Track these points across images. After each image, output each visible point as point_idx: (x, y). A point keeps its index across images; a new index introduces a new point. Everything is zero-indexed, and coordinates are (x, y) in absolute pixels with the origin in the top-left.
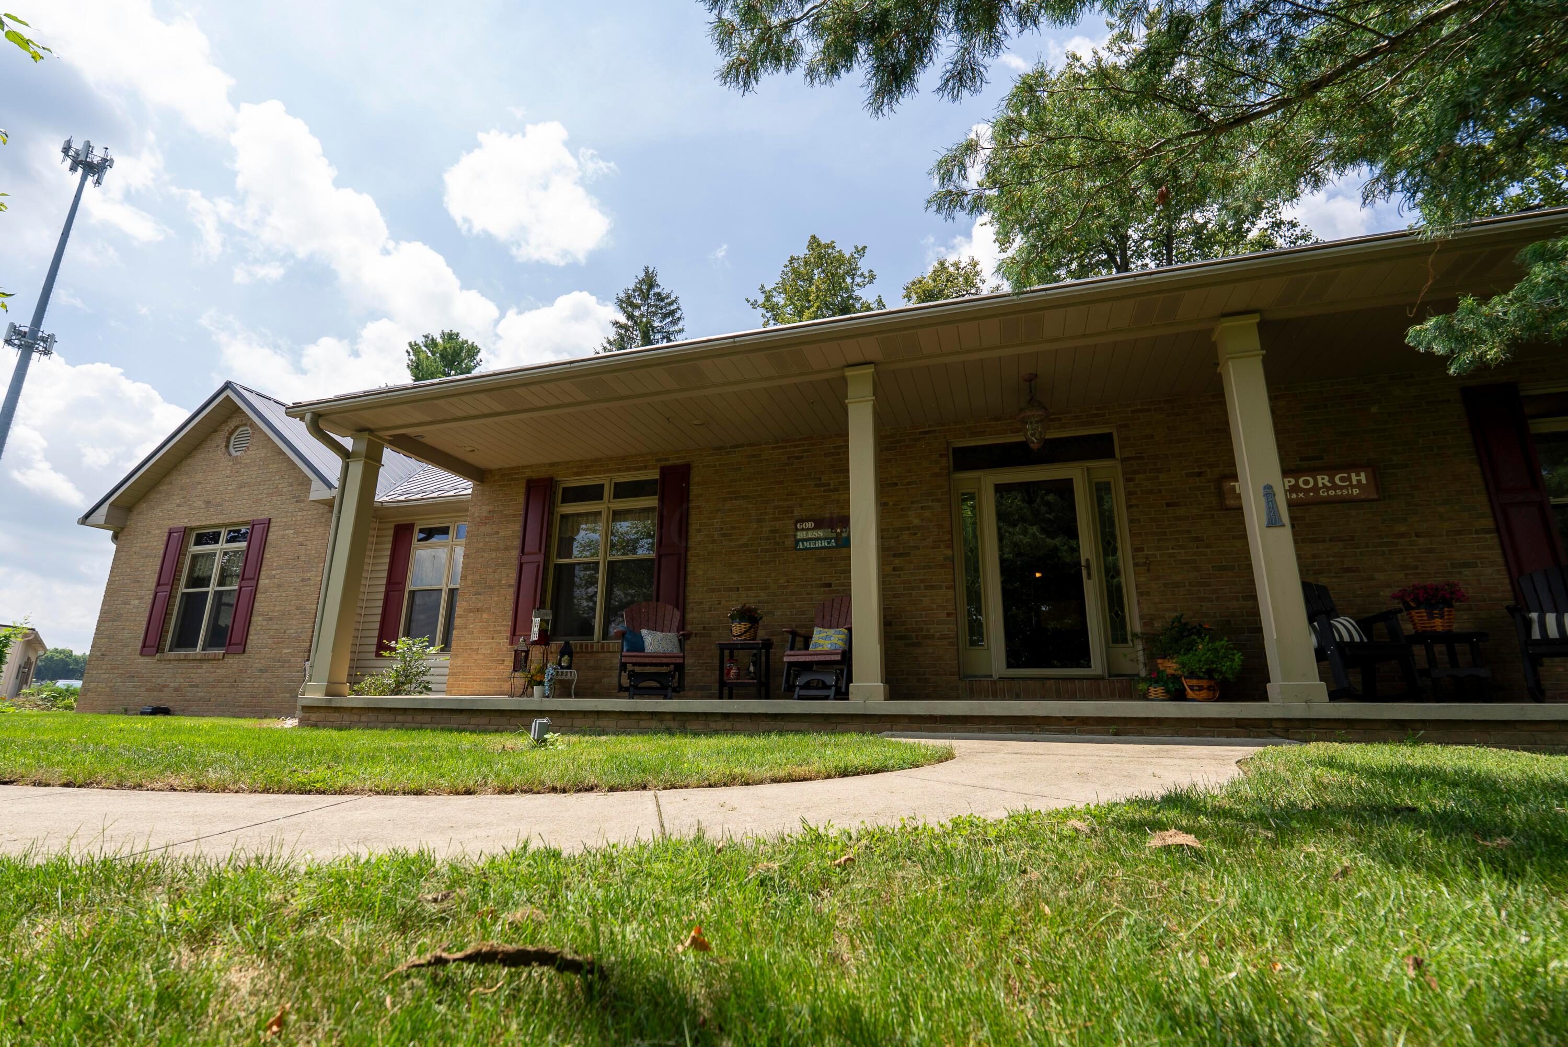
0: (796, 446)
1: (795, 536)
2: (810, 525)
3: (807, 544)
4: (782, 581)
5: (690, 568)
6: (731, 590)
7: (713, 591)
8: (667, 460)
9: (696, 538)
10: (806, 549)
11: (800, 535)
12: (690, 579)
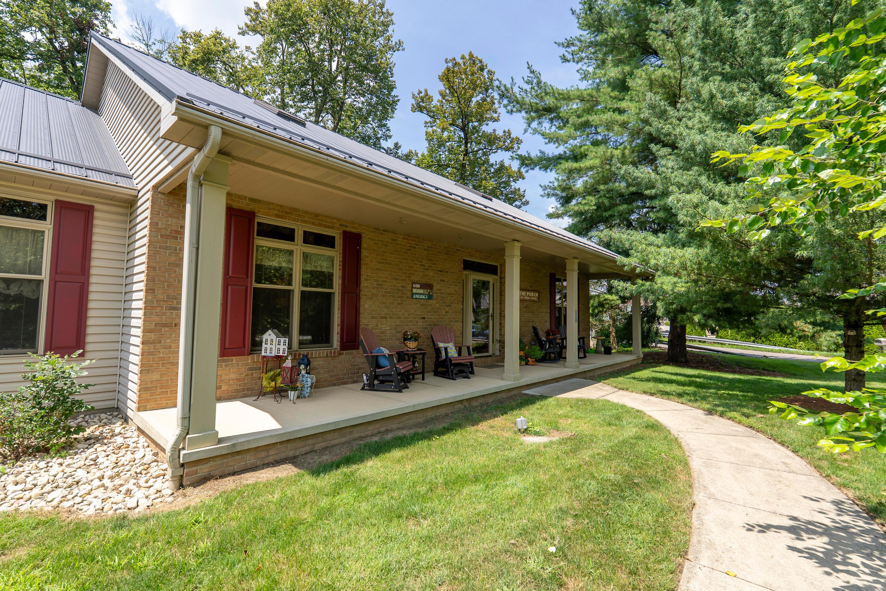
0: (413, 241)
1: (412, 291)
2: (418, 286)
3: (417, 296)
4: (406, 315)
5: (362, 303)
6: (383, 318)
7: (373, 318)
8: (347, 227)
9: (364, 284)
10: (416, 298)
11: (414, 291)
12: (362, 311)
